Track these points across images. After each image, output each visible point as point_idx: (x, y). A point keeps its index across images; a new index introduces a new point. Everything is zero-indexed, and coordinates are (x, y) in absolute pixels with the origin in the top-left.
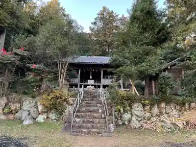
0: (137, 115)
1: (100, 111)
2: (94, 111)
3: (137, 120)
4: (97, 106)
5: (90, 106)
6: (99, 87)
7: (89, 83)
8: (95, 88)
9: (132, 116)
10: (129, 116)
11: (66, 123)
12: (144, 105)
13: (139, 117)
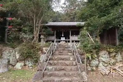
0: (104, 62)
1: (71, 59)
2: (66, 59)
3: (103, 65)
4: (68, 55)
5: (62, 55)
6: (69, 42)
7: (62, 40)
8: (66, 42)
9: (99, 62)
10: (97, 62)
11: (38, 71)
12: (110, 53)
13: (106, 63)
